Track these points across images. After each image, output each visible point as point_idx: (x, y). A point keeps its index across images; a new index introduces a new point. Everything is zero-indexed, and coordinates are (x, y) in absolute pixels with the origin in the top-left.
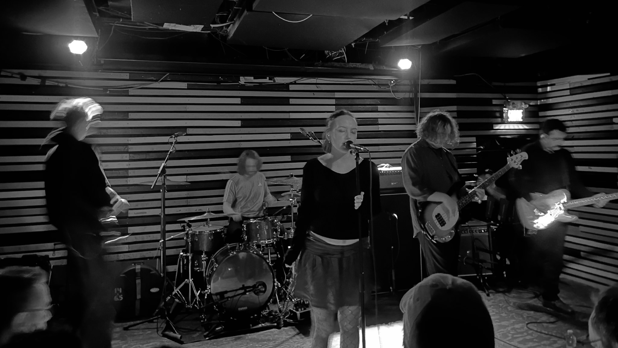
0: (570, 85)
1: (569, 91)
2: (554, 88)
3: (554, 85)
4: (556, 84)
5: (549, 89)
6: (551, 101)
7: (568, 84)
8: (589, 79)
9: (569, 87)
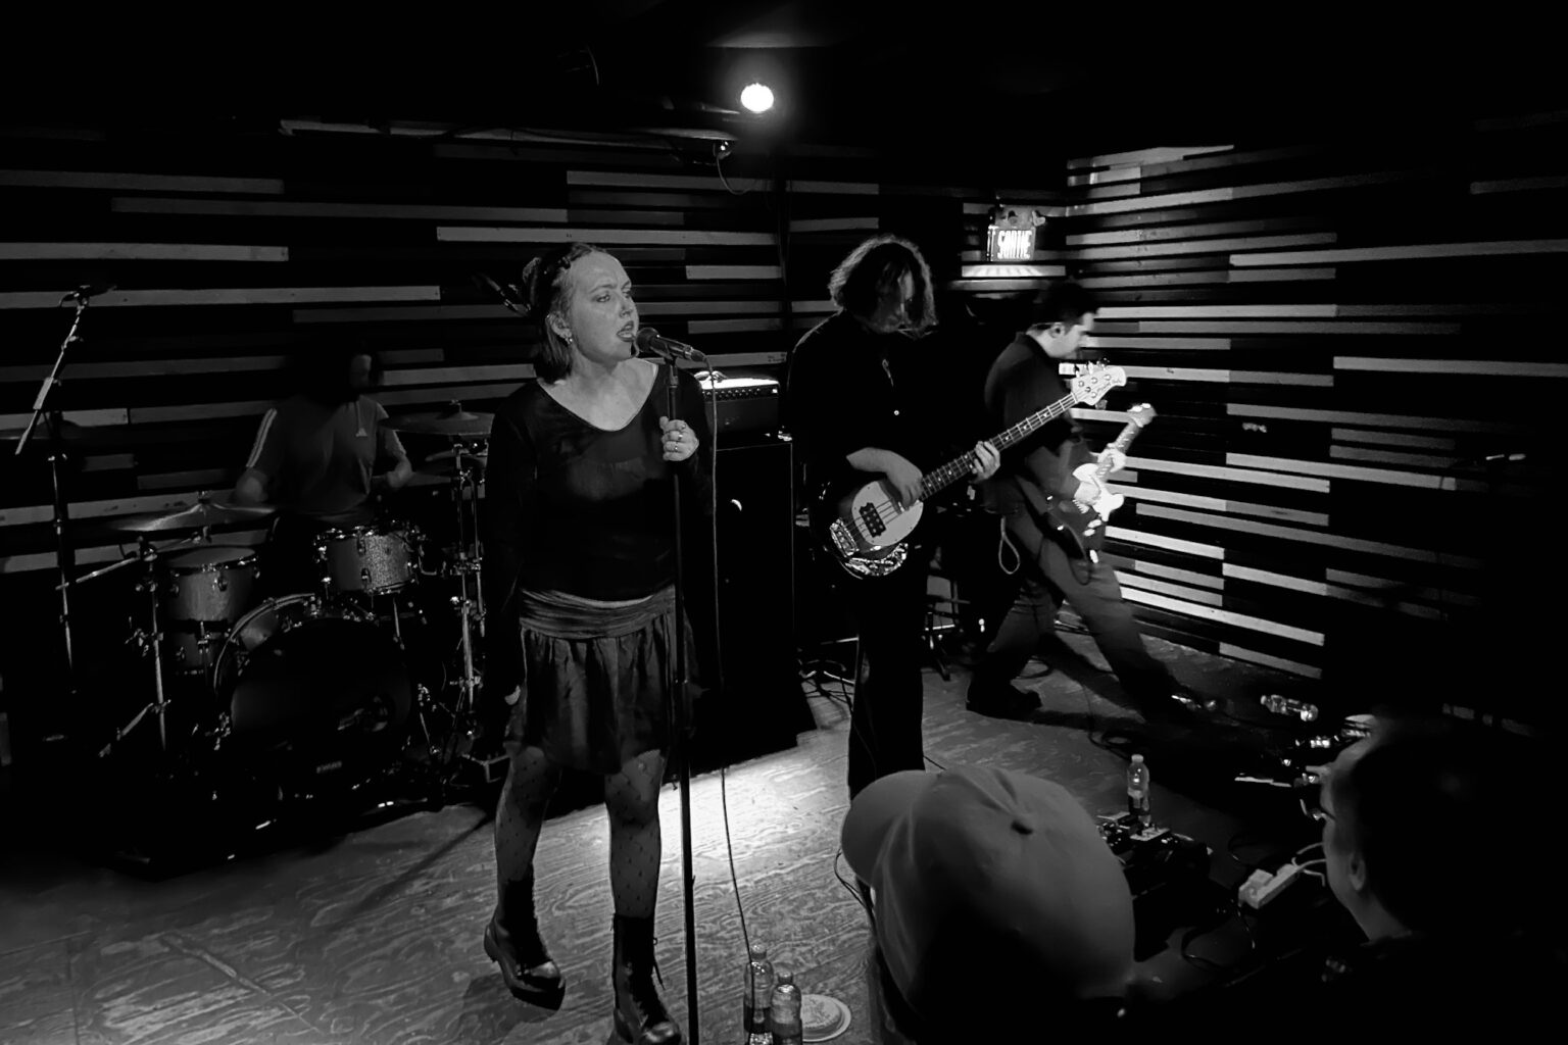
0: (1142, 171)
1: (1138, 185)
2: (1107, 177)
3: (1106, 168)
4: (1112, 167)
5: (1093, 178)
6: (1097, 209)
7: (1139, 169)
8: (1187, 158)
9: (1139, 176)
